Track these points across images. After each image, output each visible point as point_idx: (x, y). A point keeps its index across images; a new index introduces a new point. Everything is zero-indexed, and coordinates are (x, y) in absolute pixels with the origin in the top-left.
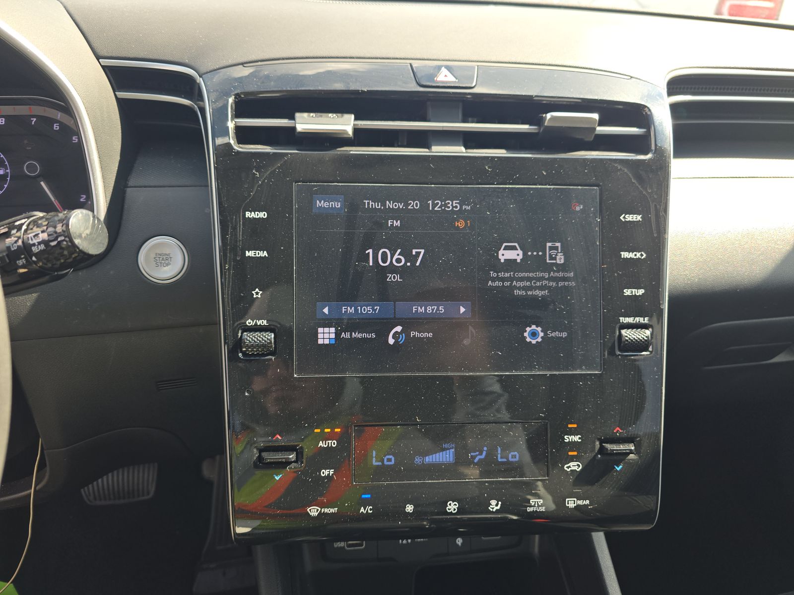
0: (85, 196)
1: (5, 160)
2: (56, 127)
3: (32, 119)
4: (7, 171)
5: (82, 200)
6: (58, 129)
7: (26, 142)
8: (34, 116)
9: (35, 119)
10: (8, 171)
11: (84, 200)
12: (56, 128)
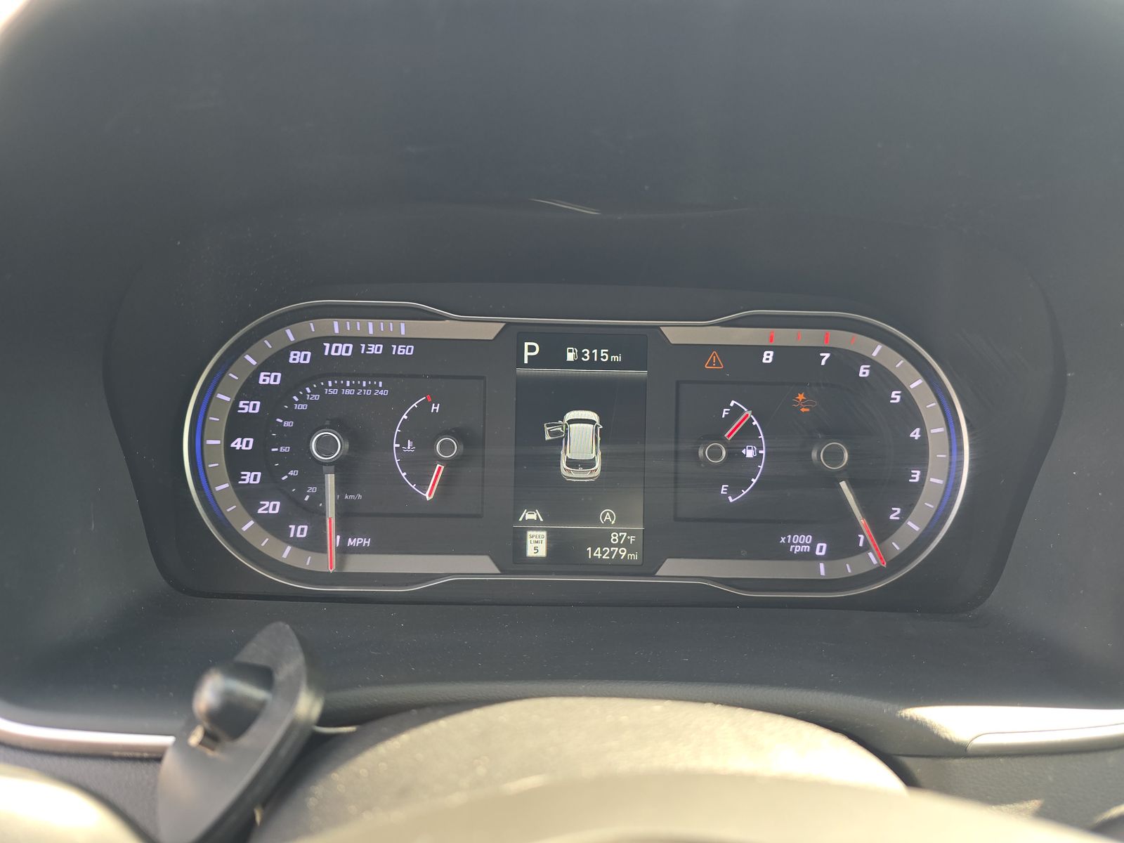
0: (899, 510)
1: (761, 432)
2: (864, 371)
3: (822, 355)
4: (760, 452)
5: (892, 517)
6: (866, 375)
7: (801, 397)
8: (825, 350)
9: (827, 355)
10: (763, 452)
11: (898, 518)
12: (864, 373)
